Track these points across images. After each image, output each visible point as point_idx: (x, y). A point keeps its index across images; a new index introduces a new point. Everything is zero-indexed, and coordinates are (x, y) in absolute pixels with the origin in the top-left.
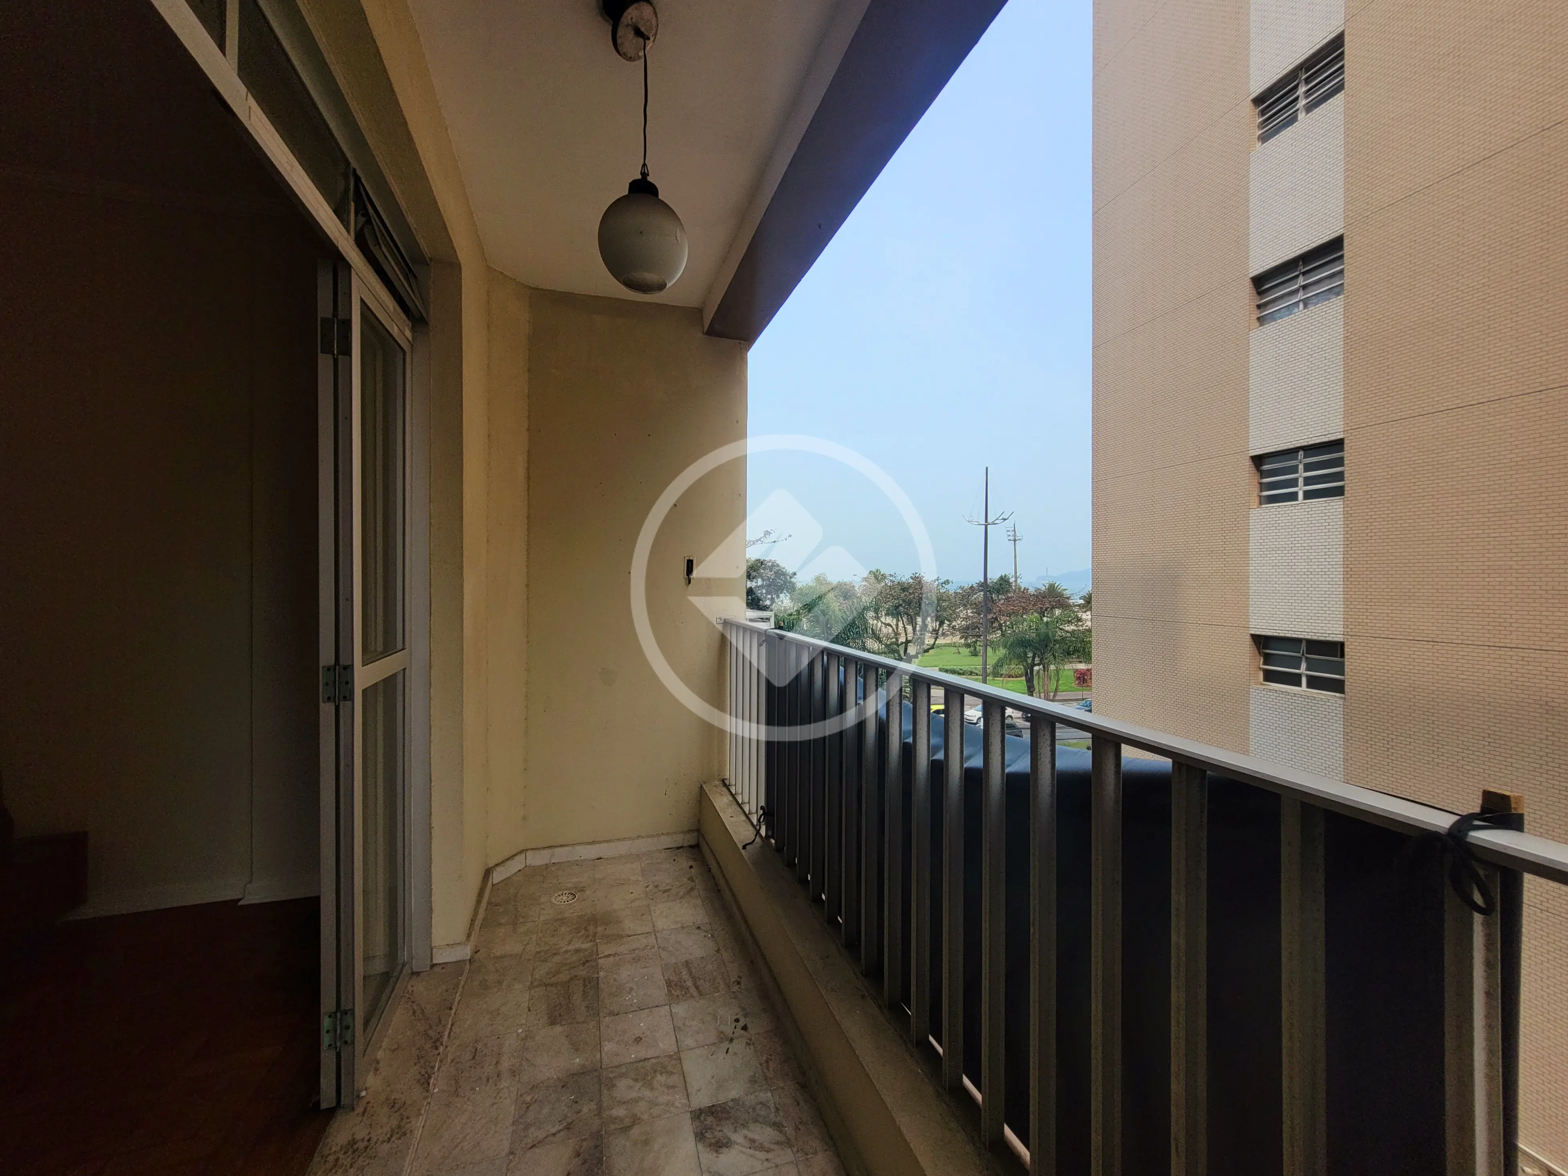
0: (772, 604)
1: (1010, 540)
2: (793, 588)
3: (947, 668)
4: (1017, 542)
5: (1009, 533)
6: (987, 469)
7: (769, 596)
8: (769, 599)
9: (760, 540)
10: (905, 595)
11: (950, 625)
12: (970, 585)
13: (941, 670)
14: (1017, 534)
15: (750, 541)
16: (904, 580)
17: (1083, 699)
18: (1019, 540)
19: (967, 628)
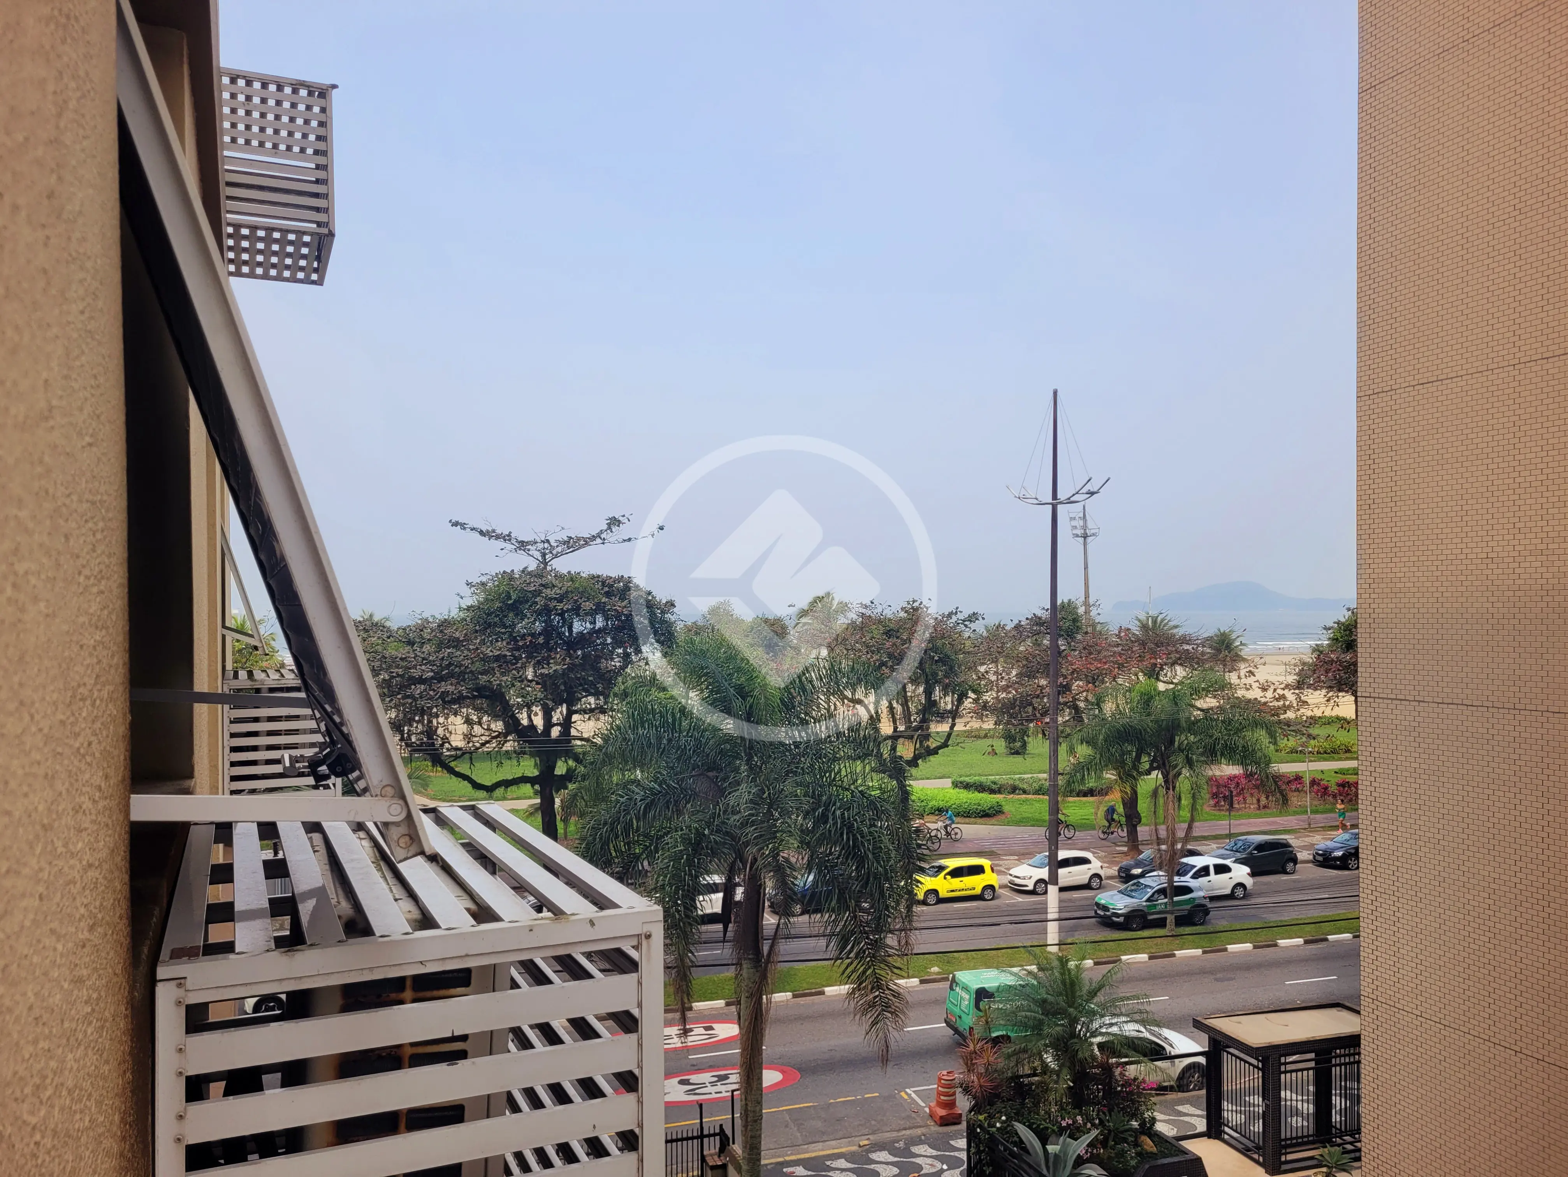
0: (623, 668)
1: (1077, 536)
2: (669, 633)
3: (967, 779)
4: (1089, 539)
5: (1074, 523)
6: (1055, 393)
7: (620, 651)
8: (618, 655)
9: (599, 536)
10: (894, 644)
11: (978, 699)
12: (1016, 622)
13: (956, 785)
14: (1090, 524)
15: (579, 539)
16: (888, 613)
17: (1230, 836)
18: (1094, 535)
19: (1012, 704)
